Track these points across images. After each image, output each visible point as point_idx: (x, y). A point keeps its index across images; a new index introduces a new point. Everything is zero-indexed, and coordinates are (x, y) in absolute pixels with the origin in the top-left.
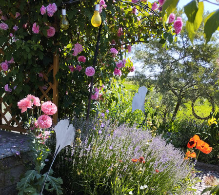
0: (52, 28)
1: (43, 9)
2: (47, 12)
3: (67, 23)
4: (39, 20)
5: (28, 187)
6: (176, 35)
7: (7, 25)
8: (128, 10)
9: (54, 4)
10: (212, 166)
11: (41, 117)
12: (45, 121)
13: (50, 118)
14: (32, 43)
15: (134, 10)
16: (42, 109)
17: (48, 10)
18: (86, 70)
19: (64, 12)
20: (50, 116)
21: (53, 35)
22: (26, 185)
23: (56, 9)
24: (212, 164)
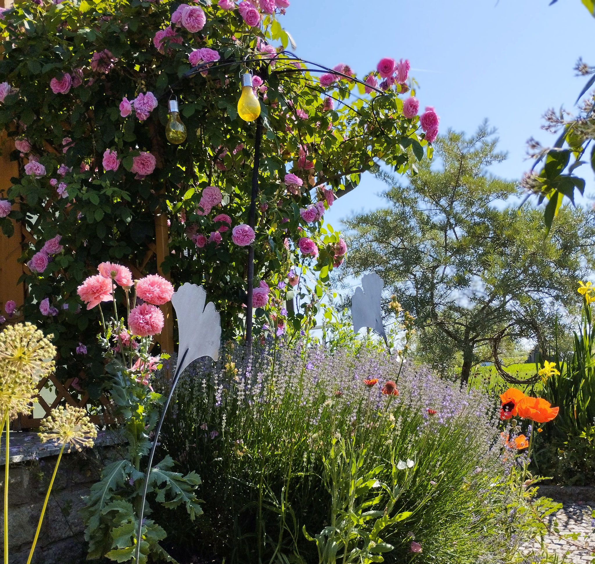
0: (147, 154)
1: (125, 104)
2: (134, 111)
3: (181, 128)
4: (116, 140)
5: (112, 499)
6: (430, 144)
7: (43, 167)
8: (315, 104)
9: (151, 93)
10: (578, 490)
11: (137, 309)
12: (148, 317)
13: (158, 310)
14: (104, 185)
15: (328, 103)
16: (137, 293)
17: (136, 106)
18: (234, 232)
19: (174, 106)
20: (158, 306)
21: (150, 170)
22: (106, 496)
23: (155, 103)
24: (575, 484)
